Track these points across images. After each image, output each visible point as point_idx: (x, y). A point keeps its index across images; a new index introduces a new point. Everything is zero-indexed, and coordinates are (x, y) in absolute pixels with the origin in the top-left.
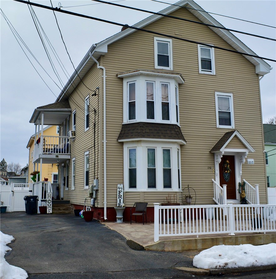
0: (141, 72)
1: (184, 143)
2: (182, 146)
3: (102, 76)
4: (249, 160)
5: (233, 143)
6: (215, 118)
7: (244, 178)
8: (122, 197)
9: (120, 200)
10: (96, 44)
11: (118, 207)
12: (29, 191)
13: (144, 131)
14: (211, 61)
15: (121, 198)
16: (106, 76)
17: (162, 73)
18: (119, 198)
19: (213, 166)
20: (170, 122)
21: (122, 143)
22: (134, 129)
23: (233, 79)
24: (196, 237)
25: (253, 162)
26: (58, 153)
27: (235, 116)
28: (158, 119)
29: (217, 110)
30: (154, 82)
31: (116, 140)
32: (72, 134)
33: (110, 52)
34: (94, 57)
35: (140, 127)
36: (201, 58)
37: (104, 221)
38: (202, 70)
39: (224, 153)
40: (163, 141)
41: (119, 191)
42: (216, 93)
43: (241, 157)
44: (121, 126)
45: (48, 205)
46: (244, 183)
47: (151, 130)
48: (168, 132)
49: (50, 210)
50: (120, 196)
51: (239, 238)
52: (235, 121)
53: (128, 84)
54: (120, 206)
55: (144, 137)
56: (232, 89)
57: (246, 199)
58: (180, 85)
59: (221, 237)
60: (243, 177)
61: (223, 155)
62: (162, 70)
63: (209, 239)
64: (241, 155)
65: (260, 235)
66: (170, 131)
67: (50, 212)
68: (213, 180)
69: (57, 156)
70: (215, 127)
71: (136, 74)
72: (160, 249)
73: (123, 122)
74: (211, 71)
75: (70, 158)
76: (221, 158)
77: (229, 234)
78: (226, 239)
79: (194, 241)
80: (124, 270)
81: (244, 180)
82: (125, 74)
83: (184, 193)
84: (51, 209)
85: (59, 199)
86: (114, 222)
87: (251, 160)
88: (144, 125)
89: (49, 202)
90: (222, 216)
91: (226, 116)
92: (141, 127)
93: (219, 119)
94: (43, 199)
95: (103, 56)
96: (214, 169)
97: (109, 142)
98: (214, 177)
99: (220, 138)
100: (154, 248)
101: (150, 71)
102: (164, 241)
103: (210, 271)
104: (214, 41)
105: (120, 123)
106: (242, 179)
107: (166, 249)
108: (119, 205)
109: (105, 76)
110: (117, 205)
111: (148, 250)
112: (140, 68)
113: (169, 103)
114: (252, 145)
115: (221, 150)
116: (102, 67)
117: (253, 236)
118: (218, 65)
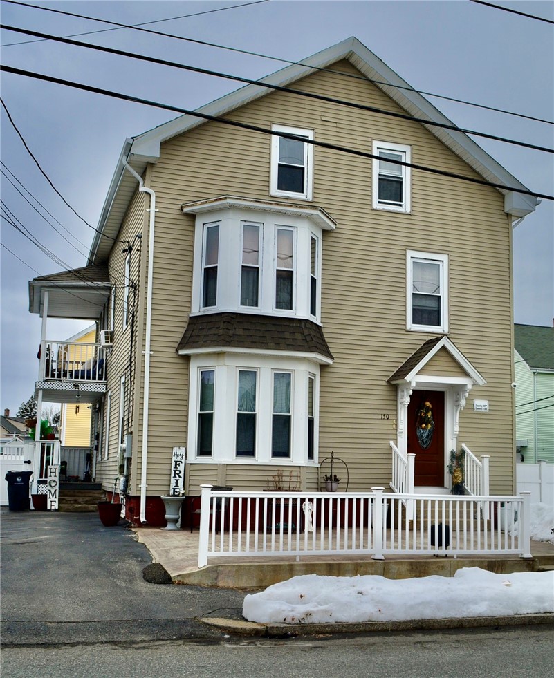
0: (229, 201)
1: (329, 361)
2: (323, 367)
3: (148, 210)
4: (477, 402)
5: (437, 363)
6: (403, 308)
7: (463, 442)
8: (182, 475)
9: (177, 481)
10: (132, 138)
11: (172, 496)
12: (25, 462)
13: (231, 333)
14: (401, 183)
15: (180, 477)
16: (157, 210)
17: (278, 204)
18: (175, 476)
19: (395, 413)
20: (294, 314)
21: (187, 358)
22: (211, 328)
23: (450, 223)
24: (295, 560)
25: (486, 407)
26: (80, 380)
27: (450, 306)
28: (267, 306)
29: (410, 291)
30: (261, 226)
31: (174, 350)
32: (107, 338)
33: (164, 156)
34: (132, 166)
35: (224, 322)
36: (379, 175)
37: (141, 525)
38: (379, 202)
39: (415, 385)
40: (273, 355)
41: (176, 462)
42: (410, 254)
43: (458, 394)
44: (187, 320)
45: (50, 491)
46: (463, 452)
47: (249, 329)
48: (287, 335)
49: (53, 503)
50: (177, 473)
51: (391, 565)
52: (450, 315)
53: (206, 227)
54: (176, 494)
55: (228, 344)
56: (447, 244)
57: (466, 487)
58: (326, 233)
59: (349, 562)
60: (461, 439)
61: (413, 390)
62: (287, 198)
63: (321, 564)
64: (457, 389)
65: (442, 561)
66: (291, 333)
67: (53, 508)
68: (392, 443)
69: (76, 386)
70: (403, 327)
71: (221, 207)
72: (207, 582)
73: (190, 312)
74: (400, 205)
75: (104, 391)
76: (411, 396)
77: (372, 557)
78: (361, 567)
79: (288, 568)
80: (89, 619)
81: (463, 445)
82: (196, 205)
83: (323, 470)
84: (57, 500)
85: (90, 481)
86: (160, 528)
87: (480, 403)
88: (234, 318)
89: (53, 484)
90: (402, 521)
91: (431, 304)
92: (226, 324)
93: (414, 310)
94: (44, 479)
95: (153, 164)
96: (397, 420)
97: (157, 354)
98: (394, 437)
99: (414, 352)
100: (194, 580)
101: (251, 201)
102: (217, 566)
103: (267, 627)
104: (409, 138)
105: (185, 315)
106: (459, 442)
107: (220, 584)
108: (174, 491)
109: (153, 210)
110: (169, 491)
111: (178, 584)
112: (229, 193)
113: (292, 272)
114: (480, 370)
115: (408, 378)
116: (149, 190)
117: (426, 563)
118: (417, 191)
